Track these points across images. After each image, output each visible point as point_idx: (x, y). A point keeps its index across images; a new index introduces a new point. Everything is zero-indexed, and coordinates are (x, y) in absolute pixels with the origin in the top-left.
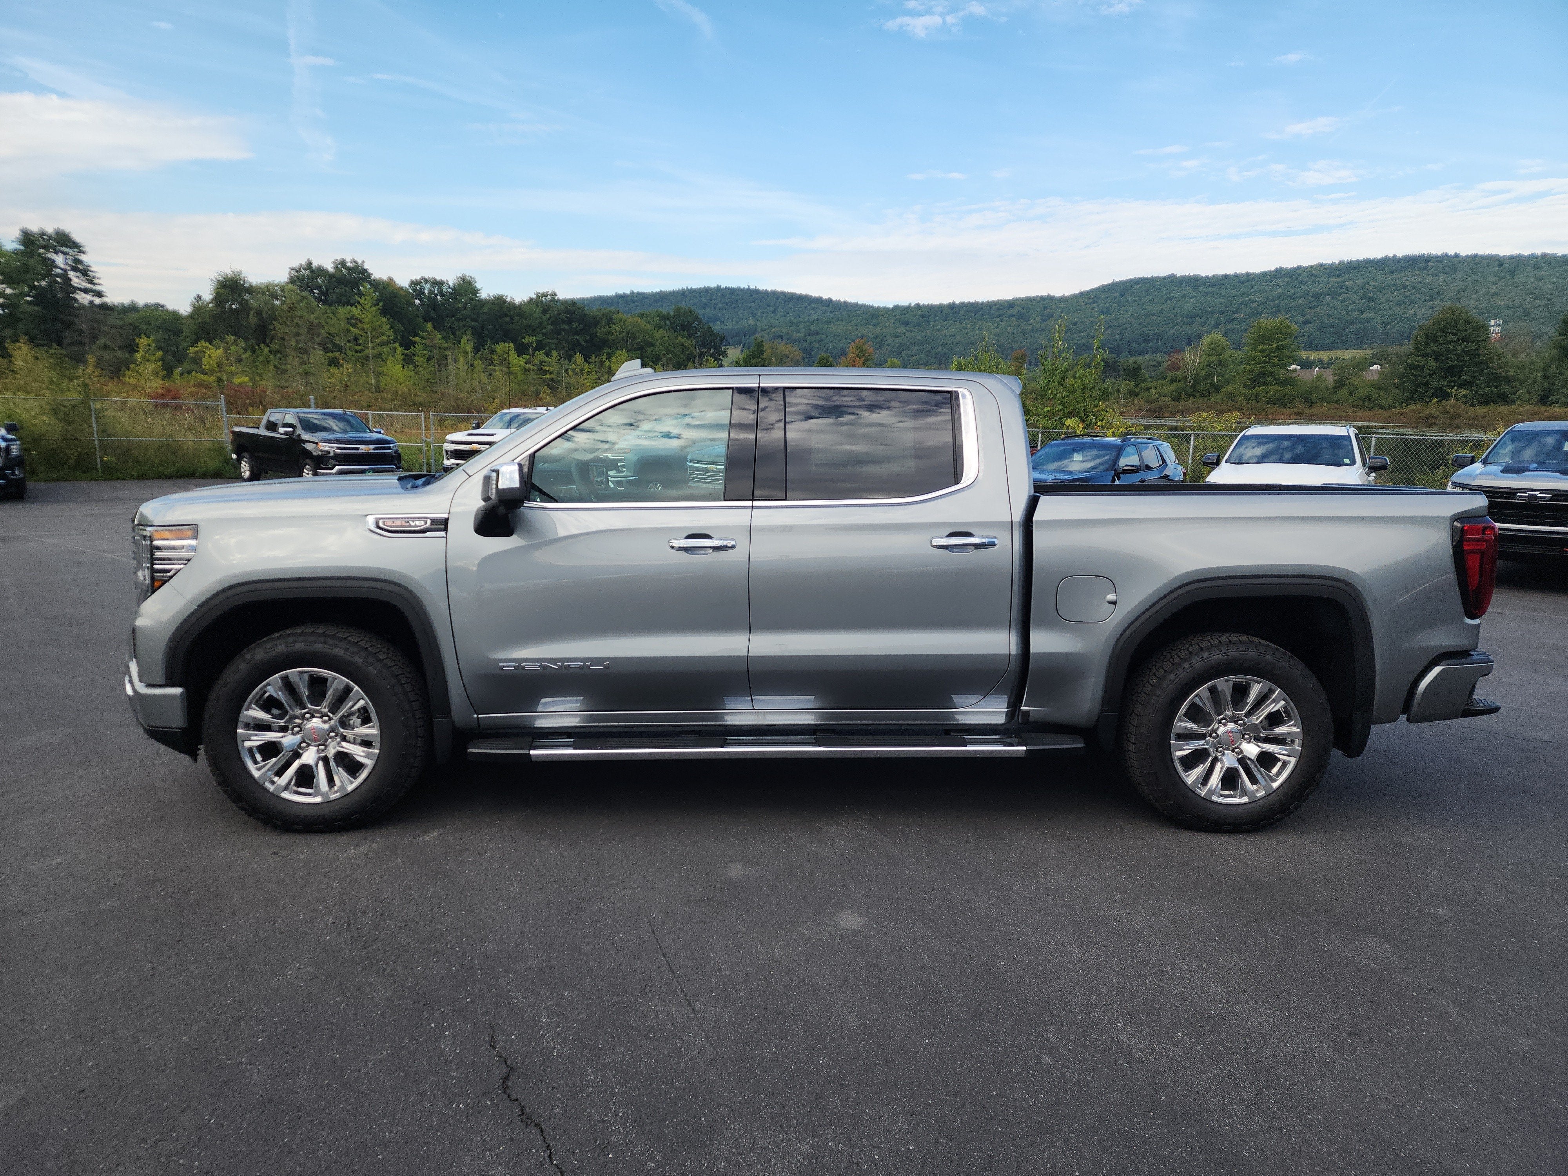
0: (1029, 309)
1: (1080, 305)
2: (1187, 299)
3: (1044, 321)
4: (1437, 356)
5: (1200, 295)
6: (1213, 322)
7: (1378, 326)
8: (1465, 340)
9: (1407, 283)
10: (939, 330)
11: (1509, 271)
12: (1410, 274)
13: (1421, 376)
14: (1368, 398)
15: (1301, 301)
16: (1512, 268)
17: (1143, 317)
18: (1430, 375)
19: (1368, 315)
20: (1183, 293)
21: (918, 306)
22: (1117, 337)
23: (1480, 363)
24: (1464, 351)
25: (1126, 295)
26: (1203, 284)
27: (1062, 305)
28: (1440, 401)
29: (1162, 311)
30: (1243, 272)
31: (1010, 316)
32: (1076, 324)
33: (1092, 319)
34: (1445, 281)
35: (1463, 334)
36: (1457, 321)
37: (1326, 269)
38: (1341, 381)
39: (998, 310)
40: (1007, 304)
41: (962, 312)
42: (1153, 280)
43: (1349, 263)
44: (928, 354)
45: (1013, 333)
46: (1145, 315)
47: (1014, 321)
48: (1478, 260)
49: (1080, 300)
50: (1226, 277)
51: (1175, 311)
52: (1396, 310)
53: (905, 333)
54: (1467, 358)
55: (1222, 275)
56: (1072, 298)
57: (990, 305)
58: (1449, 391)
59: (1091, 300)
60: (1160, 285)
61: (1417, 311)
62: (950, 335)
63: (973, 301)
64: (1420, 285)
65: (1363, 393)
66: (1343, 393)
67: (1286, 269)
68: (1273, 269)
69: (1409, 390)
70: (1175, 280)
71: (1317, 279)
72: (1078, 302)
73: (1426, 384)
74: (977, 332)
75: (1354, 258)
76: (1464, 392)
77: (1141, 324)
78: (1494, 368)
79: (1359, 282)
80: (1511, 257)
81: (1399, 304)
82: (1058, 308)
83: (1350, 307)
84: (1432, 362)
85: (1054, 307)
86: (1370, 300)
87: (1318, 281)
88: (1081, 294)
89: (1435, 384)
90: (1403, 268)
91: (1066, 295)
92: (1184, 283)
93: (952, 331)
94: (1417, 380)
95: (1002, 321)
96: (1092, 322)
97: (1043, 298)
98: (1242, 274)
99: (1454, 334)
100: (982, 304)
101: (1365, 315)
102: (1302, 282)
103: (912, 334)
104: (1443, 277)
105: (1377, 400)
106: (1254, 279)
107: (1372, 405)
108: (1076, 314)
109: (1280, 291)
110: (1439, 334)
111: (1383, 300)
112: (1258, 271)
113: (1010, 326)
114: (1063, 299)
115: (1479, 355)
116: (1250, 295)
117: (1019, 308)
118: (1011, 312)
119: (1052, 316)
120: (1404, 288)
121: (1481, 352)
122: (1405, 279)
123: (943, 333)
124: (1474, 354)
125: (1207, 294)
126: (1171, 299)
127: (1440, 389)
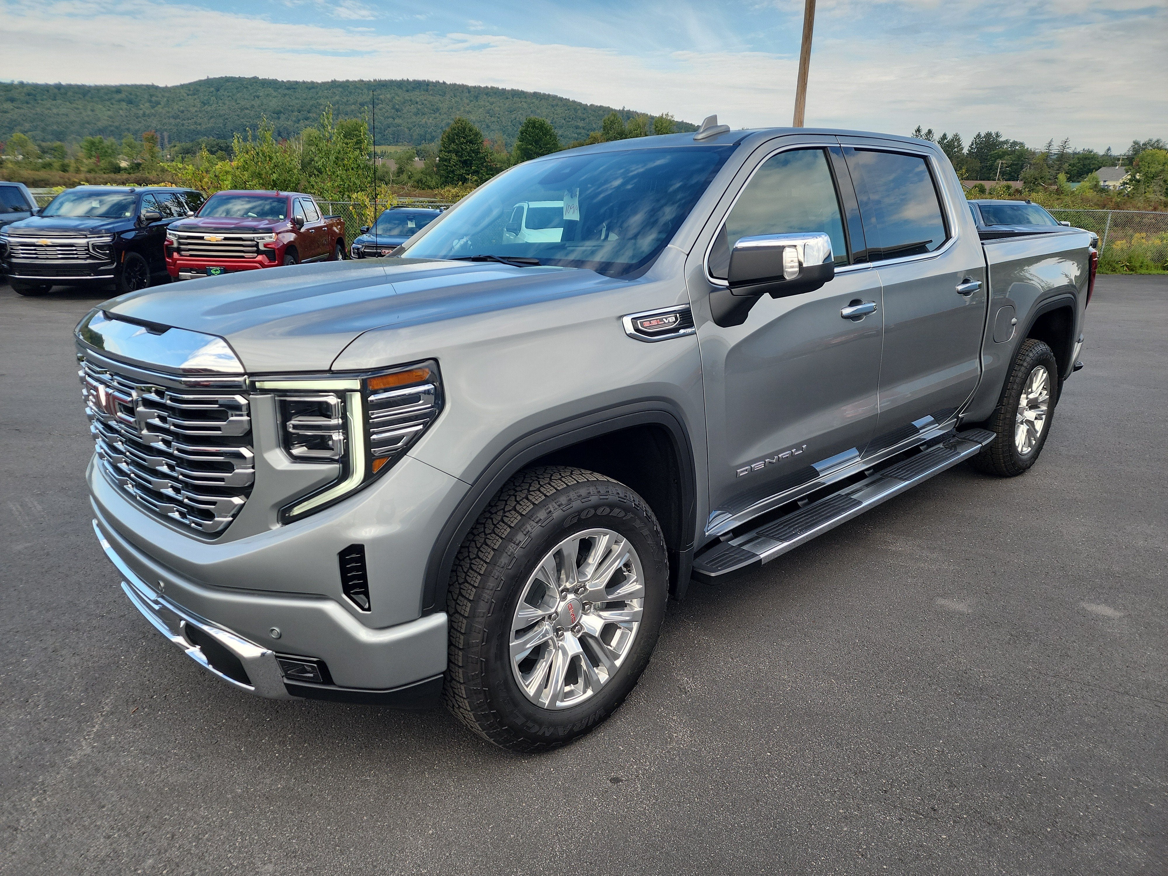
0: (137, 96)
1: (183, 96)
2: (271, 98)
3: (153, 107)
4: (457, 152)
5: (280, 96)
6: (294, 119)
7: (406, 129)
8: (471, 142)
9: (418, 100)
10: (50, 109)
11: (475, 96)
12: (419, 94)
13: (449, 166)
14: (420, 181)
15: (353, 107)
16: (476, 94)
17: (239, 110)
18: (455, 166)
19: (398, 121)
20: (266, 93)
21: (22, 85)
22: (221, 125)
23: (481, 158)
24: (471, 150)
25: (221, 91)
26: (281, 87)
27: (167, 95)
28: (463, 184)
29: (253, 106)
30: (309, 81)
31: (120, 101)
32: (182, 112)
33: (196, 109)
34: (440, 100)
35: (469, 138)
36: (464, 129)
37: (365, 84)
38: (401, 168)
39: (106, 94)
40: (114, 89)
41: (70, 94)
42: (240, 79)
43: (380, 81)
44: (44, 130)
45: (127, 116)
46: (240, 109)
47: (124, 105)
48: (456, 87)
49: (182, 91)
50: (297, 83)
51: (263, 107)
52: (414, 119)
53: (12, 109)
54: (473, 155)
55: (294, 82)
56: (174, 89)
57: (98, 89)
58: (467, 177)
59: (191, 92)
60: (247, 84)
61: (427, 121)
62: (63, 114)
63: (79, 83)
64: (425, 102)
65: (417, 177)
66: (404, 177)
67: (338, 82)
68: (330, 80)
69: (443, 175)
70: (258, 82)
71: (361, 91)
72: (180, 93)
73: (453, 172)
74: (90, 113)
75: (383, 79)
76: (476, 178)
77: (238, 116)
78: (489, 162)
79: (388, 96)
80: (475, 87)
81: (416, 114)
82: (163, 96)
83: (386, 114)
84: (454, 156)
85: (160, 95)
86: (397, 110)
87: (362, 93)
88: (182, 86)
89: (458, 172)
90: (414, 89)
91: (169, 86)
92: (266, 85)
93: (63, 110)
94: (447, 169)
95: (112, 104)
96: (196, 111)
97: (148, 86)
98: (308, 82)
99: (464, 138)
100: (90, 87)
101: (396, 121)
102: (351, 93)
103: (22, 111)
104: (438, 97)
105: (426, 182)
106: (317, 87)
107: (423, 186)
108: (180, 103)
109: (337, 98)
110: (456, 137)
111: (405, 111)
112: (319, 82)
113: (121, 109)
114: (166, 89)
115: (480, 152)
116: (316, 99)
117: (126, 94)
118: (118, 97)
119: (160, 104)
120: (417, 103)
121: (481, 151)
122: (417, 96)
123: (55, 111)
124: (477, 152)
125: (285, 95)
126: (258, 97)
127: (461, 175)
